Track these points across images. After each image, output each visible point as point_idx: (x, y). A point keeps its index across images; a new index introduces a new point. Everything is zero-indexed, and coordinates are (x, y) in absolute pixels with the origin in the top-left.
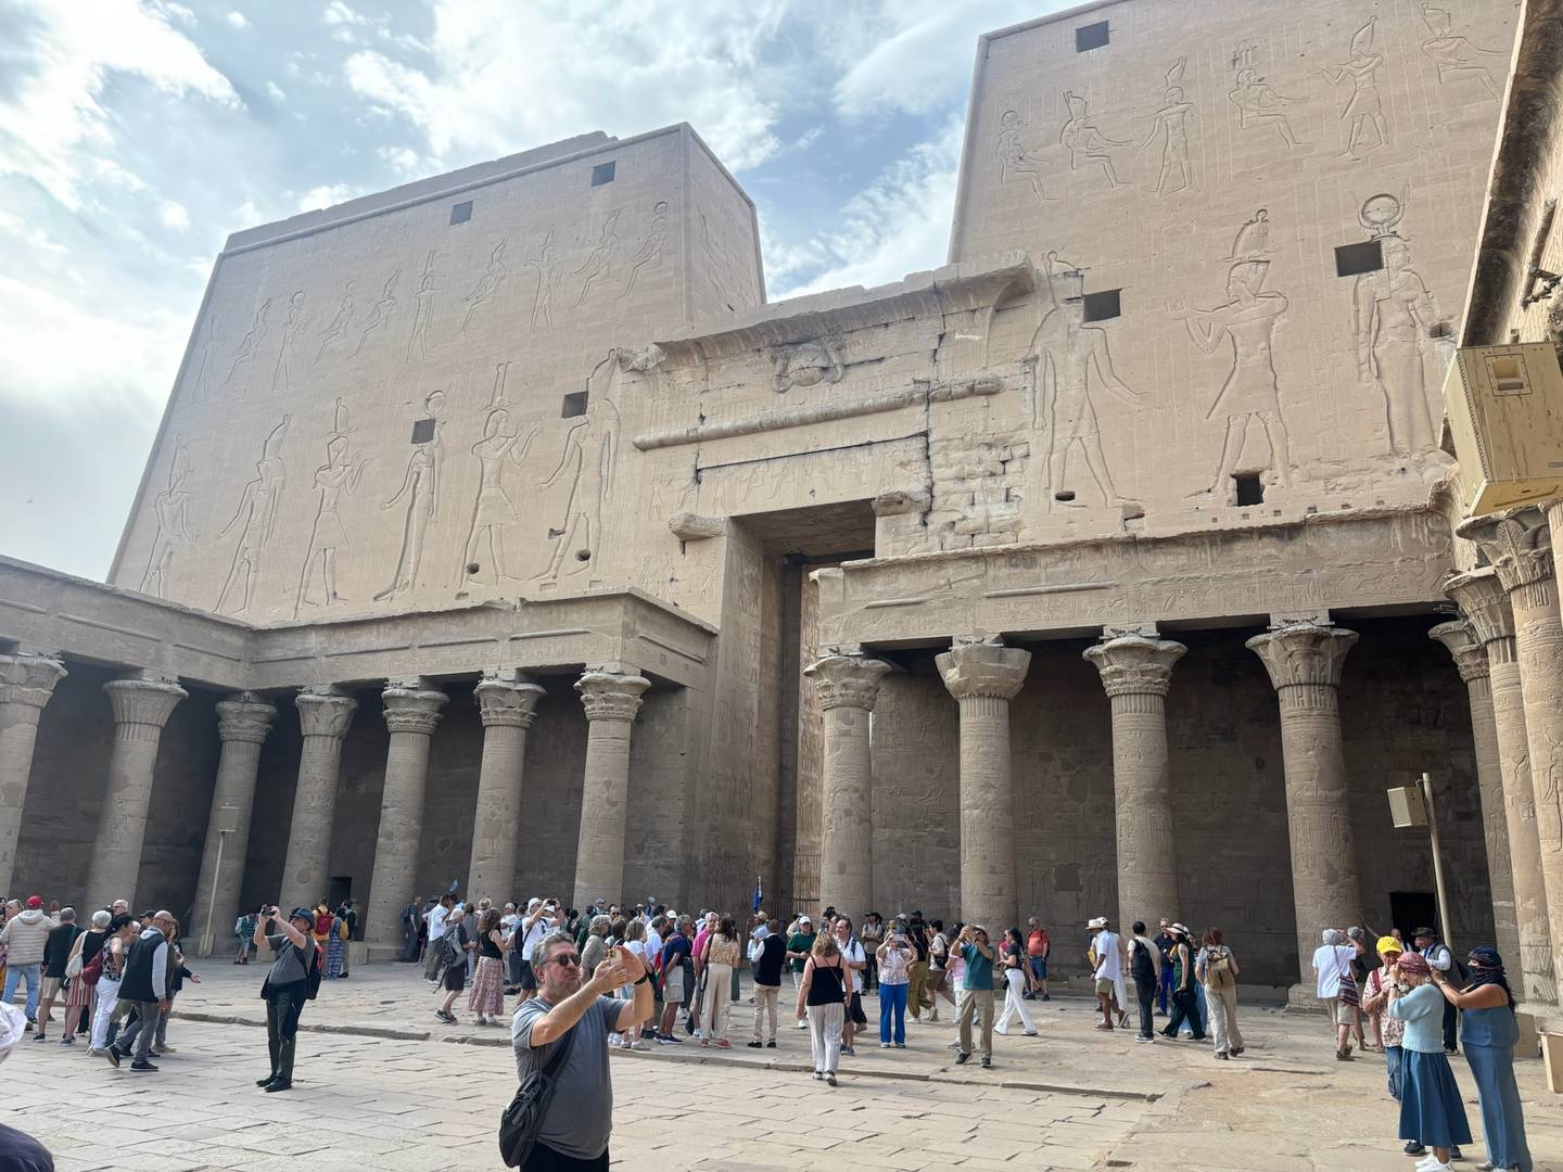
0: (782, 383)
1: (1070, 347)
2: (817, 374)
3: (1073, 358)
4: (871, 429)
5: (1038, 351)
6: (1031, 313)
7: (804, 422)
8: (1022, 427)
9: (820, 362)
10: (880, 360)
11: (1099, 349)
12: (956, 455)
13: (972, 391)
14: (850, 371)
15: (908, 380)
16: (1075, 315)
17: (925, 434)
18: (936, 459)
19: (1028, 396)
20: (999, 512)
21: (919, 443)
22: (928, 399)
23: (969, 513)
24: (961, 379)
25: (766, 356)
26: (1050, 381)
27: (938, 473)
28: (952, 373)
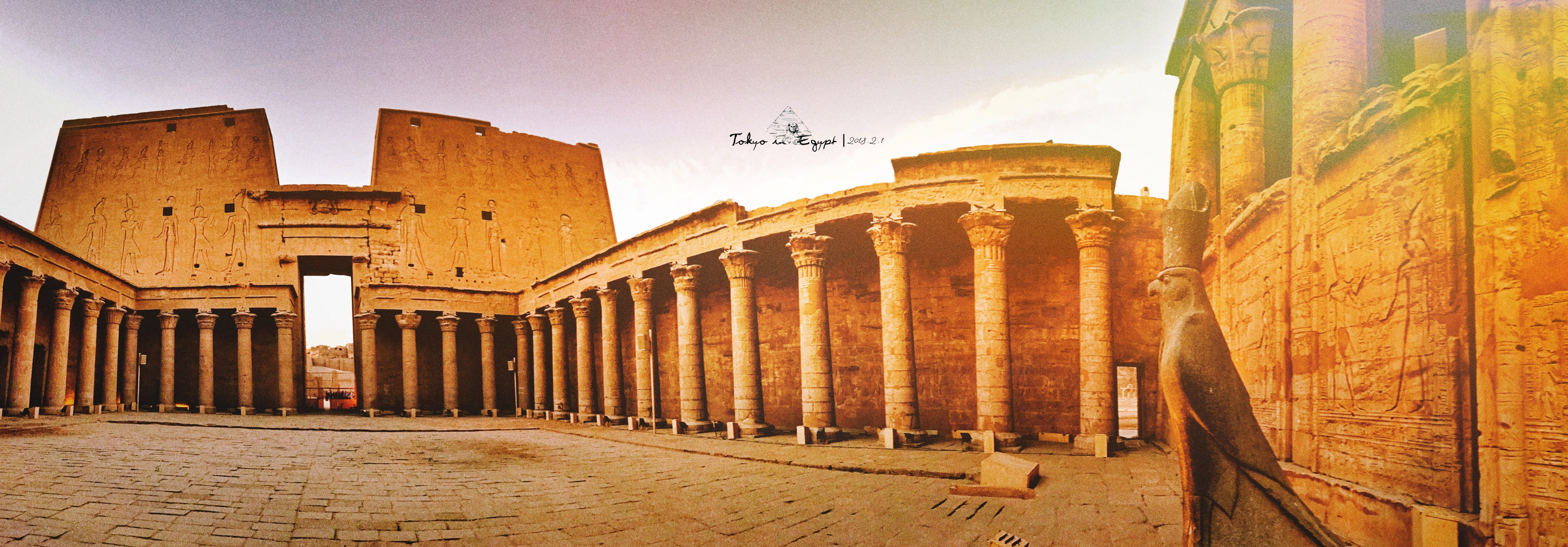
0: (314, 210)
1: (411, 220)
2: (327, 211)
3: (412, 223)
4: (347, 232)
5: (402, 218)
6: (399, 206)
7: (325, 226)
8: (398, 241)
9: (330, 207)
10: (350, 211)
11: (419, 222)
12: (377, 247)
13: (383, 227)
14: (342, 212)
15: (361, 219)
16: (413, 209)
17: (368, 238)
18: (371, 247)
19: (399, 232)
20: (392, 267)
21: (366, 240)
22: (368, 226)
23: (383, 265)
24: (378, 222)
25: (307, 201)
26: (405, 228)
27: (372, 251)
28: (375, 219)
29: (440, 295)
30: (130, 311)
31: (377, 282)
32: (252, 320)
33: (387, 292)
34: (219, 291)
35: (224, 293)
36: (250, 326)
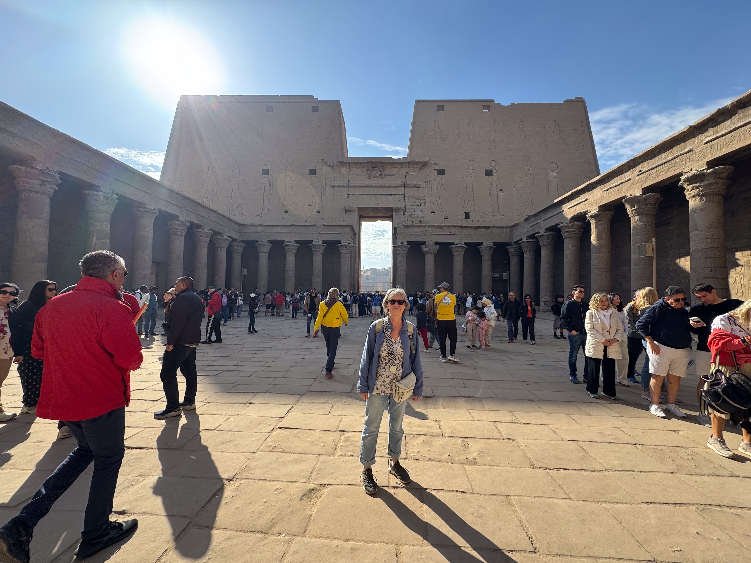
0: (370, 176)
1: (435, 180)
2: (379, 176)
3: (435, 183)
4: (391, 191)
5: (428, 180)
6: (427, 171)
7: (376, 187)
8: (425, 196)
9: (380, 173)
10: (393, 175)
11: (441, 182)
12: (411, 200)
13: (415, 186)
14: (386, 176)
15: (400, 181)
16: (435, 173)
17: (404, 194)
18: (406, 200)
19: (426, 190)
20: (420, 214)
21: (403, 196)
22: (405, 186)
23: (414, 213)
24: (412, 183)
25: (365, 169)
26: (430, 187)
27: (407, 204)
28: (409, 181)
29: (453, 230)
30: (234, 240)
31: (410, 223)
32: (324, 248)
33: (417, 230)
34: (300, 228)
35: (303, 230)
36: (322, 252)
